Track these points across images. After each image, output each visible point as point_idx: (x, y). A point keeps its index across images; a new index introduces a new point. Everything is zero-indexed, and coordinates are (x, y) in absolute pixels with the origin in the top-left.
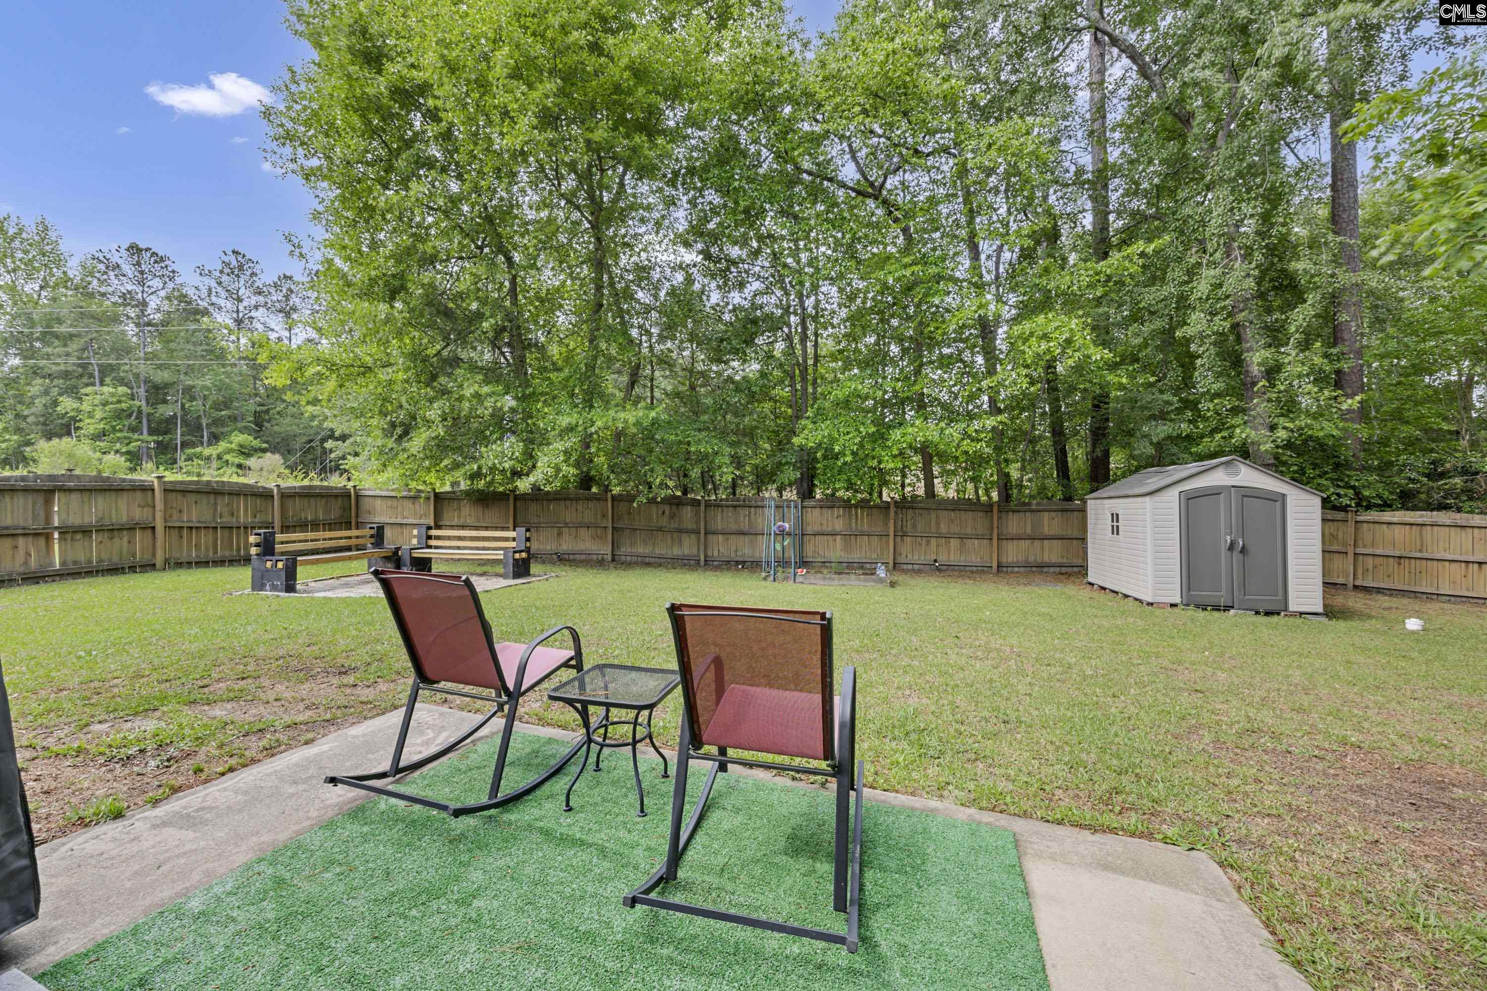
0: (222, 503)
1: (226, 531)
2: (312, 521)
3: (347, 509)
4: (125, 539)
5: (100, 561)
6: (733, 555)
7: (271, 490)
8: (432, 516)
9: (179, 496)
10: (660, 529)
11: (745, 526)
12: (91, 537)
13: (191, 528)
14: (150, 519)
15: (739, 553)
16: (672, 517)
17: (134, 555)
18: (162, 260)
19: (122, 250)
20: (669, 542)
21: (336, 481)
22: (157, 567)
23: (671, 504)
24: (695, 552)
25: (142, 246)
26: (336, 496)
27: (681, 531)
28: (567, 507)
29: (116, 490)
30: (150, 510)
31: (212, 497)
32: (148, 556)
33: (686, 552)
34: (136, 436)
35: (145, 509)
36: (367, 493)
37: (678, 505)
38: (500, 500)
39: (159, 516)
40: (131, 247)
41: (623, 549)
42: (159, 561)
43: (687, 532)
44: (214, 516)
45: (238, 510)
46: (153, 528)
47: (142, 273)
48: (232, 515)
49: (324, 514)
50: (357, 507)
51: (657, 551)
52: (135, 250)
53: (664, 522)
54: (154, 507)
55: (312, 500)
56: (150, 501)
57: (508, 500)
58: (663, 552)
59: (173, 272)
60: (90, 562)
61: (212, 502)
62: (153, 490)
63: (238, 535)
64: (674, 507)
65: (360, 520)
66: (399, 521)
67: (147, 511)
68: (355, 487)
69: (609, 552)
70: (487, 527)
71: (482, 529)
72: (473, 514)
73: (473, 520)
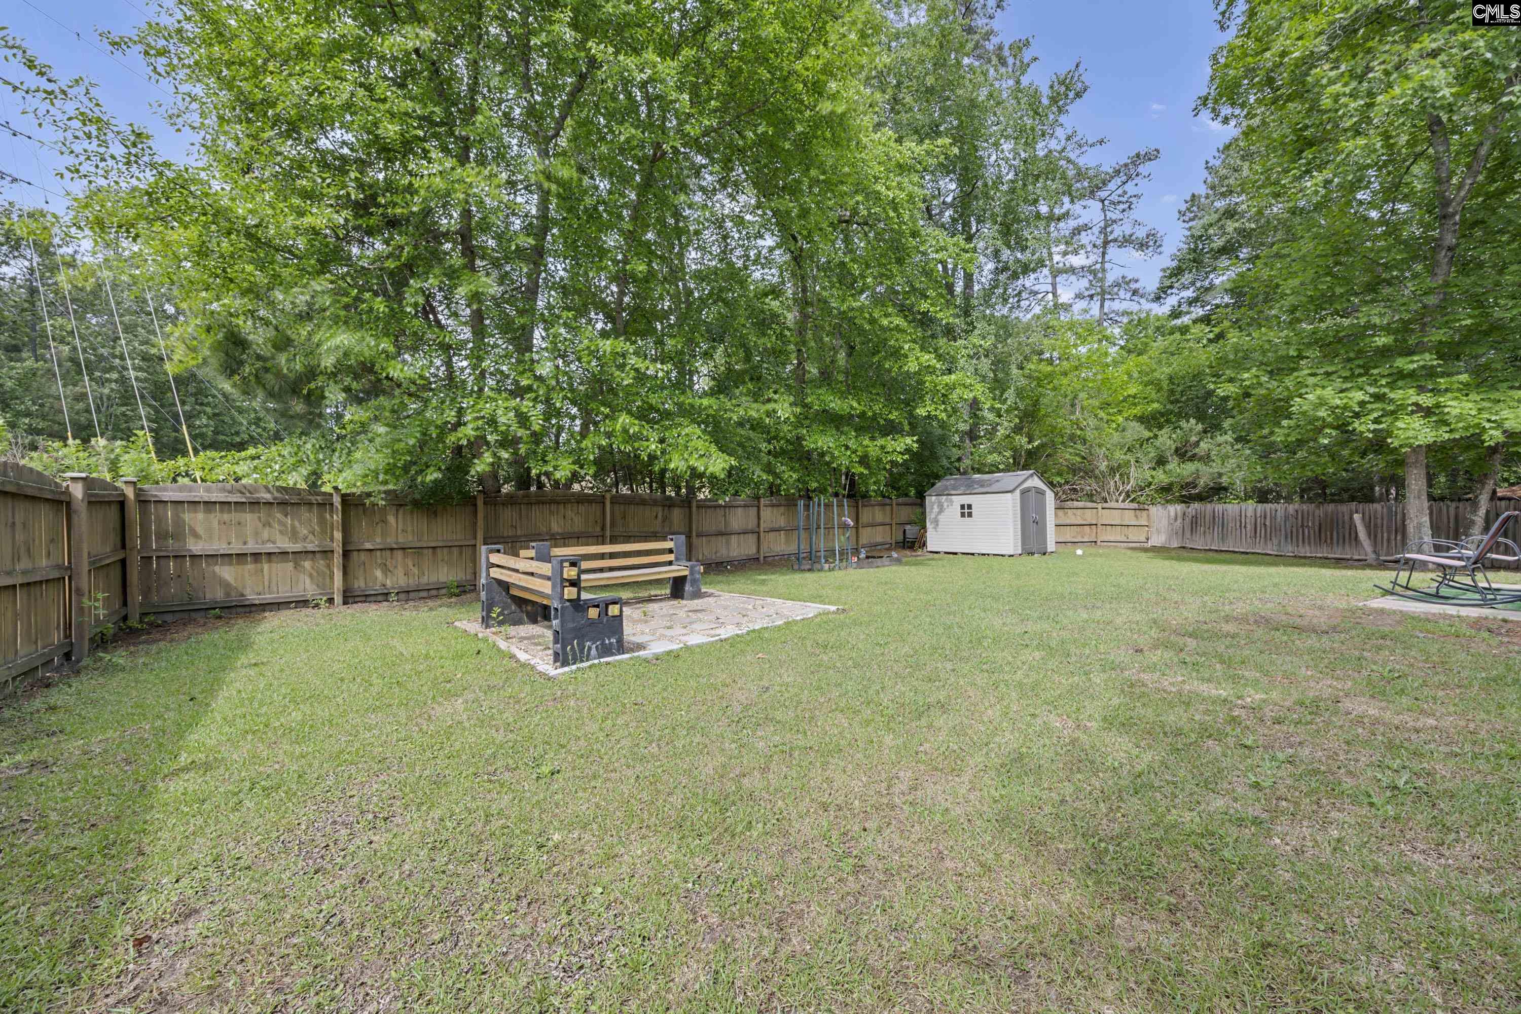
8: (339, 536)
16: (664, 520)
23: (663, 506)
36: (167, 496)
37: (670, 507)
45: (34, 540)
50: (140, 525)
53: (658, 525)
57: (474, 504)
64: (666, 510)
70: (434, 548)
71: (426, 551)
72: (409, 529)
73: (410, 538)
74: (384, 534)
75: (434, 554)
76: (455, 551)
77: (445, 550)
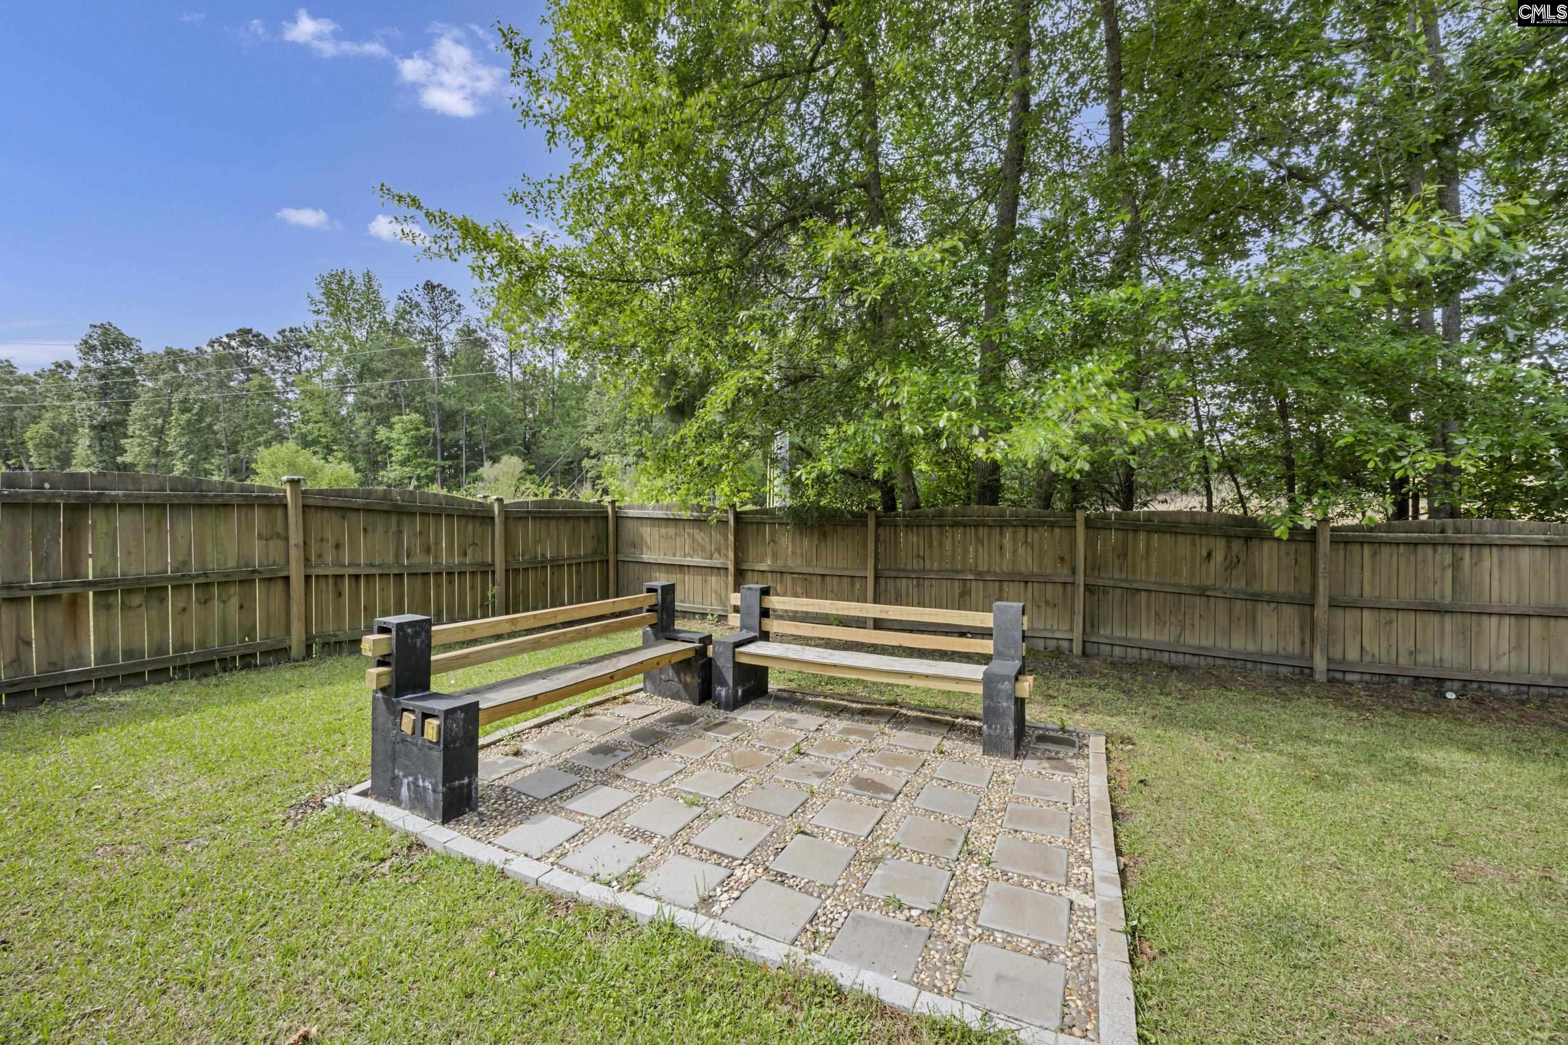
0: (411, 532)
1: (419, 581)
2: (553, 560)
3: (601, 539)
4: (234, 602)
5: (183, 647)
6: (1404, 661)
7: (490, 507)
8: (731, 555)
9: (335, 518)
10: (1202, 592)
11: (1444, 592)
12: (163, 600)
13: (357, 577)
14: (282, 561)
15: (1421, 658)
16: (1232, 564)
17: (251, 633)
18: (451, 293)
19: (420, 288)
20: (1223, 620)
21: (587, 495)
22: (294, 653)
23: (1229, 538)
24: (1293, 646)
25: (435, 283)
26: (587, 519)
27: (1256, 598)
28: (979, 541)
29: (218, 506)
30: (281, 544)
31: (394, 519)
32: (276, 632)
33: (1268, 646)
34: (432, 461)
35: (271, 544)
36: (631, 513)
37: (1248, 539)
38: (848, 524)
39: (295, 554)
40: (427, 284)
41: (1105, 631)
42: (296, 640)
43: (1274, 600)
44: (397, 555)
45: (438, 543)
46: (287, 579)
47: (436, 309)
48: (428, 551)
49: (569, 549)
50: (617, 536)
51: (1192, 640)
52: (430, 287)
53: (1212, 574)
54: (287, 539)
55: (553, 524)
56: (279, 528)
57: (865, 525)
58: (1207, 642)
59: (459, 306)
60: (160, 649)
61: (394, 528)
62: (286, 506)
63: (438, 586)
64: (1237, 546)
65: (621, 557)
66: (678, 560)
67: (275, 546)
68: (613, 502)
69: (1077, 635)
70: (823, 576)
71: (814, 578)
72: (799, 551)
73: (799, 562)
74: (775, 556)
75: (823, 581)
76: (846, 581)
77: (836, 580)
